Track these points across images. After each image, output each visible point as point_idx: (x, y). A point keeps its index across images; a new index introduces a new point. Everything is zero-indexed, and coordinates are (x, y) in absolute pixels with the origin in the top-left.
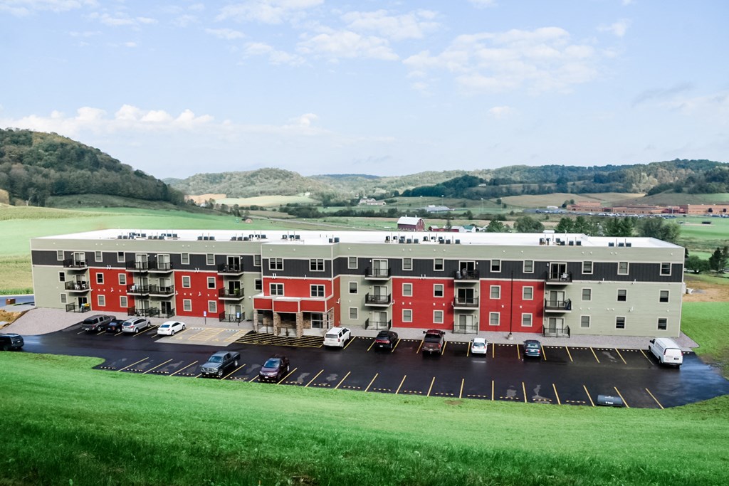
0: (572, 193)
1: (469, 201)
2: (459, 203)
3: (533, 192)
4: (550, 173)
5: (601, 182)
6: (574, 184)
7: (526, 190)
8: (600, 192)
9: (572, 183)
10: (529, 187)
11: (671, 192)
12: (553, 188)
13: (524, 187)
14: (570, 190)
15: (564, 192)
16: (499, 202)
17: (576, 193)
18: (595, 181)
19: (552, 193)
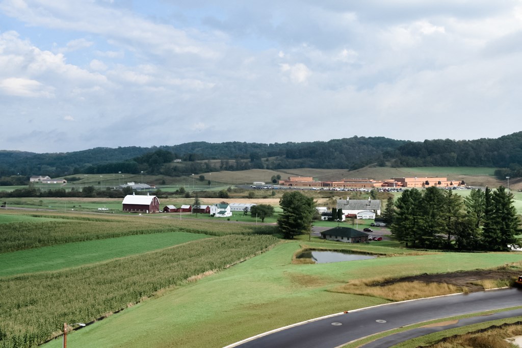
0: (268, 168)
1: (167, 178)
2: (157, 180)
3: (231, 168)
4: (233, 149)
5: (294, 158)
6: (267, 160)
7: (224, 166)
8: (295, 167)
9: (265, 159)
10: (227, 163)
11: (375, 166)
12: (250, 164)
13: (222, 163)
14: (265, 166)
15: (260, 168)
16: (202, 179)
17: (272, 169)
18: (287, 157)
19: (249, 169)
